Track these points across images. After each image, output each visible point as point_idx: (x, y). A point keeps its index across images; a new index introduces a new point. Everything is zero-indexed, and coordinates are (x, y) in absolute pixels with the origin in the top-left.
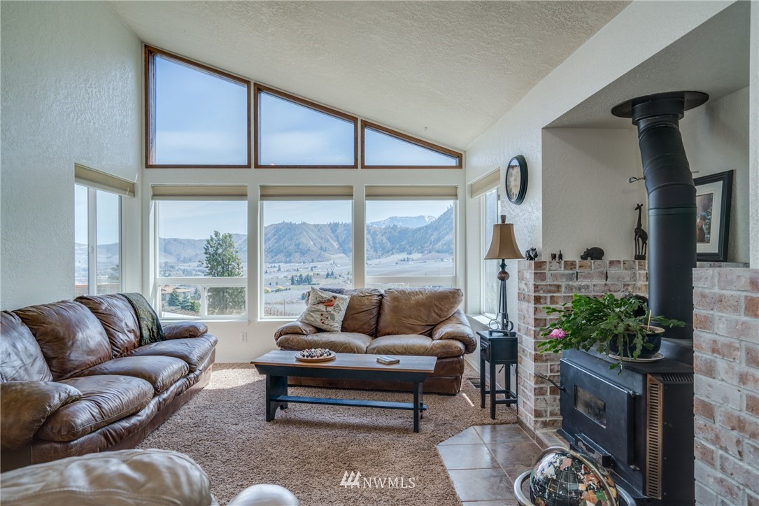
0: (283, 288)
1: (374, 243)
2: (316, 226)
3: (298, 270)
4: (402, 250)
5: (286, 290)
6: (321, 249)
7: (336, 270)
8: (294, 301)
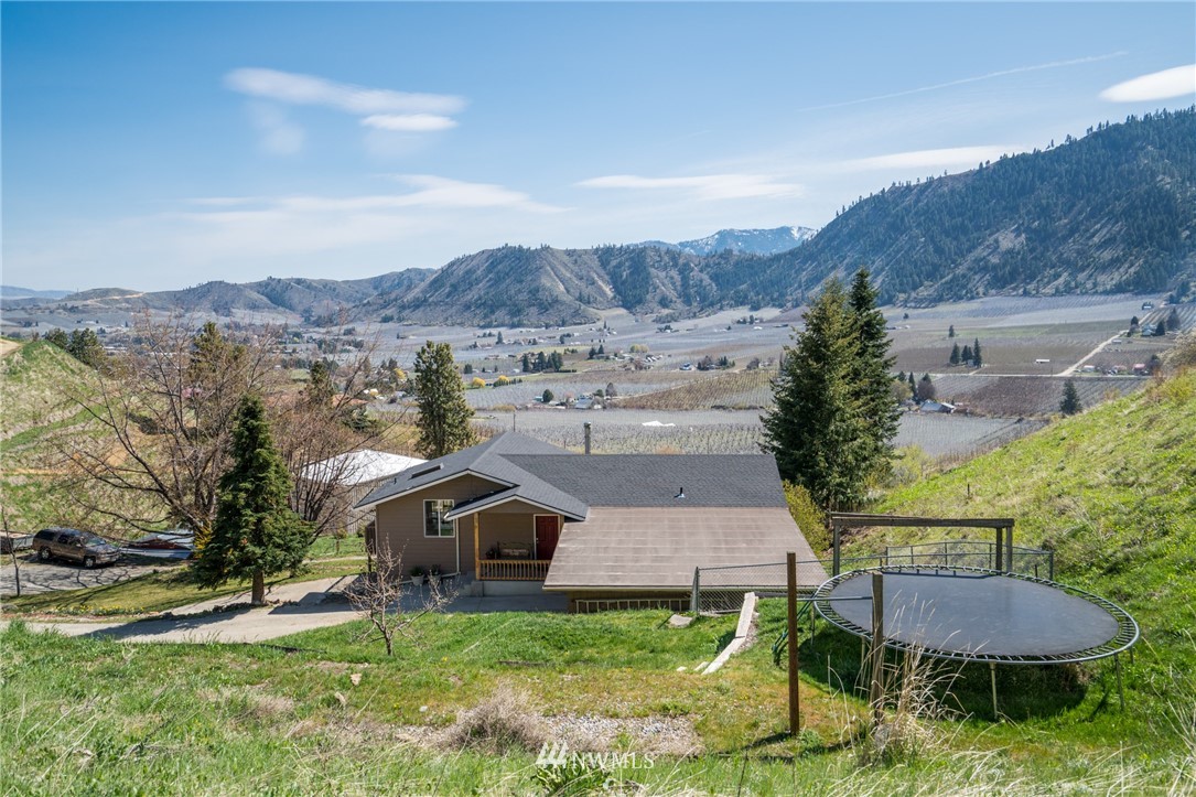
0: (508, 379)
1: (685, 284)
2: (570, 253)
3: (535, 343)
4: (740, 301)
5: (514, 382)
6: (580, 299)
7: (610, 343)
8: (529, 406)
